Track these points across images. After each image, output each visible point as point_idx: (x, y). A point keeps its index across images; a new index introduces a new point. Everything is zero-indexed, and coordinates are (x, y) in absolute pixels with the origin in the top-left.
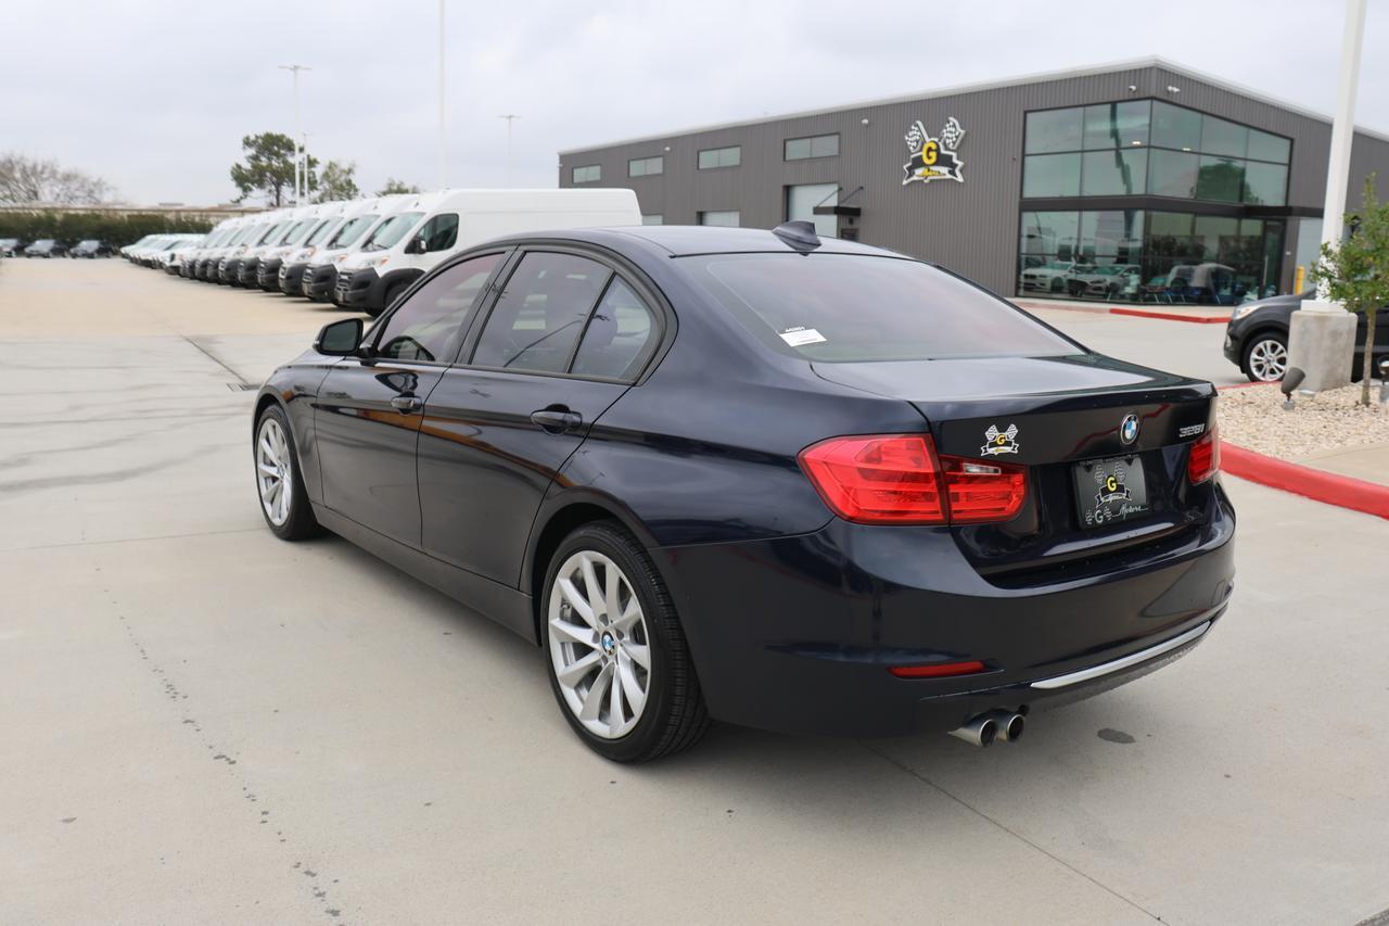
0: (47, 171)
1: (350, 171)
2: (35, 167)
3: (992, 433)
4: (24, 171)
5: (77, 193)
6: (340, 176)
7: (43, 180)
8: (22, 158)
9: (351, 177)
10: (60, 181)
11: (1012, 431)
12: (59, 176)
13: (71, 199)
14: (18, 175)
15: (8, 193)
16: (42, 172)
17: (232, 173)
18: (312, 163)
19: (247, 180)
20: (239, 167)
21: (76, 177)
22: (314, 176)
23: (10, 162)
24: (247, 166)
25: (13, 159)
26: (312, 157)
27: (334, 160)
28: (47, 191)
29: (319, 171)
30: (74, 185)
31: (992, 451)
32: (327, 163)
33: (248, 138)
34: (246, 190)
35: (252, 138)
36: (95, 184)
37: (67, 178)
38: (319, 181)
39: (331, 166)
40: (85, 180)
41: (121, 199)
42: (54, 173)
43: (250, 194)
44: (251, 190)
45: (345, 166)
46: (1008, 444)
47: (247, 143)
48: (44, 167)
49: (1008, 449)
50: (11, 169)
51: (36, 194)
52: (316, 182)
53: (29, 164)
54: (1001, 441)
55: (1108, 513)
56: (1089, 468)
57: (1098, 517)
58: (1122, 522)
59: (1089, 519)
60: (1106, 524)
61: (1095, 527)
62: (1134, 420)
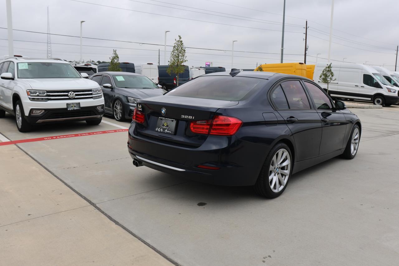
49: (141, 110)
55: (162, 130)
56: (161, 119)
57: (159, 130)
58: (164, 133)
59: (157, 129)
60: (160, 132)
61: (157, 131)
62: (164, 109)
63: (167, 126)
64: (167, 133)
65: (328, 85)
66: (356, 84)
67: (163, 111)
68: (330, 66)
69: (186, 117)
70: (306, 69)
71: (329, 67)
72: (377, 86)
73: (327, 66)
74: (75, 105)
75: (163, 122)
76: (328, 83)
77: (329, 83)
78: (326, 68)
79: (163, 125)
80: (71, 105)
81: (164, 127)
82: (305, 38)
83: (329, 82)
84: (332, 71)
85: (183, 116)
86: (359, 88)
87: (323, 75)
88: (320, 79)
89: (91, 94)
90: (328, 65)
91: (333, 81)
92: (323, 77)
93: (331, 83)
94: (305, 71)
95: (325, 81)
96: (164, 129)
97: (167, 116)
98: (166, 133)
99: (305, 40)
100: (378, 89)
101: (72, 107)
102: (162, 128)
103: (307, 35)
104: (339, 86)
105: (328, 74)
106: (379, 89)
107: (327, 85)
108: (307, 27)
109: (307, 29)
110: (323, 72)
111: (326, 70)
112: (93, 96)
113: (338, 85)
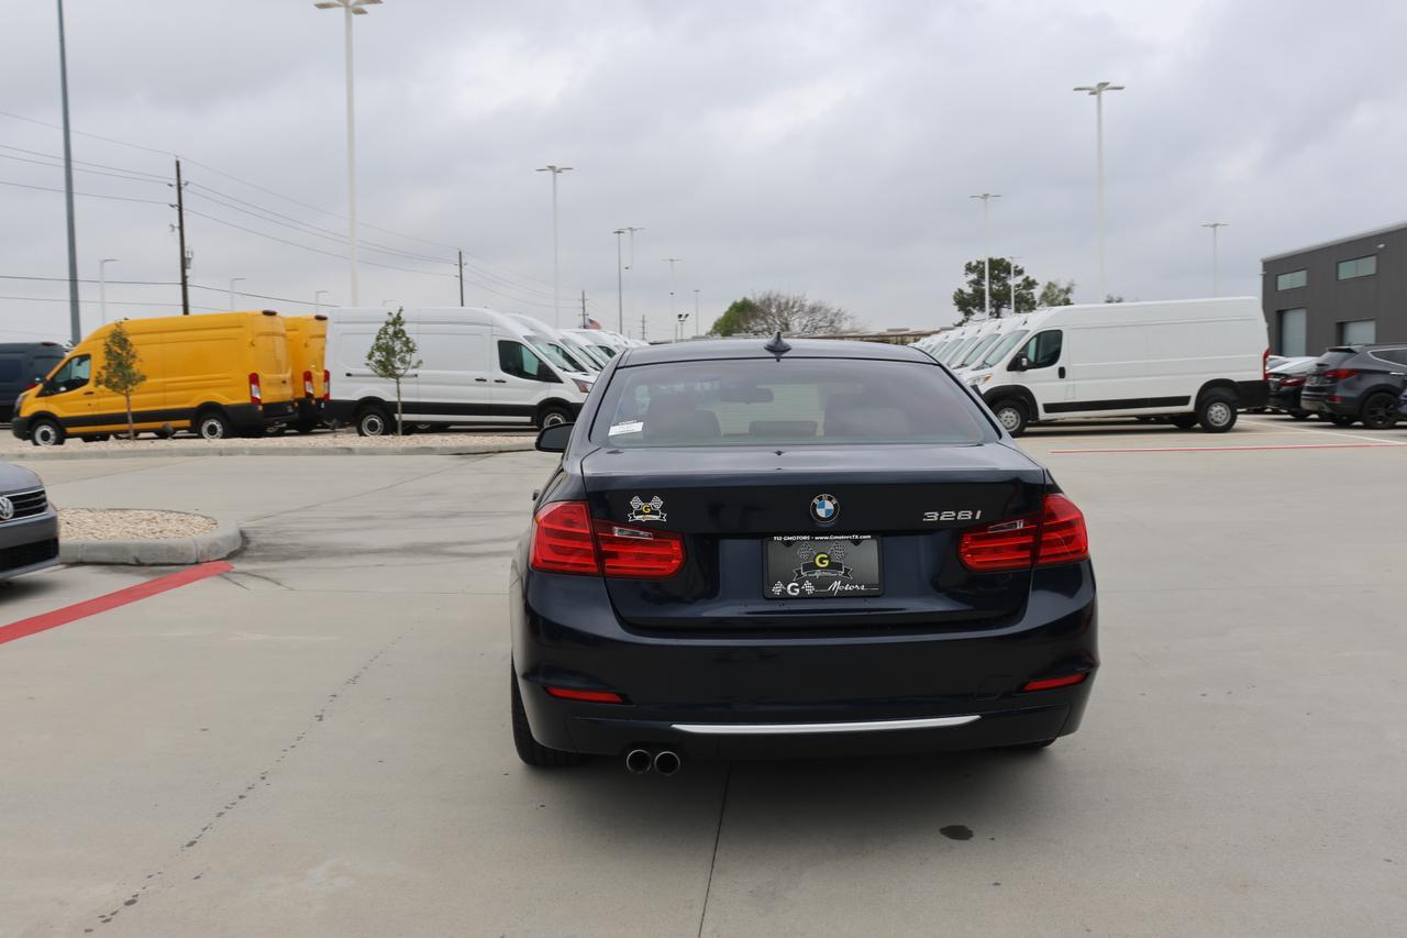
0: (797, 305)
1: (1068, 291)
2: (787, 303)
3: (636, 503)
4: (779, 306)
5: (821, 324)
6: (1058, 296)
7: (793, 313)
8: (778, 296)
9: (1070, 296)
10: (807, 314)
11: (657, 503)
12: (806, 309)
13: (816, 329)
14: (774, 311)
15: (765, 326)
16: (793, 307)
17: (955, 298)
18: (1030, 284)
19: (969, 304)
20: (961, 291)
21: (820, 308)
22: (1033, 297)
23: (769, 299)
24: (969, 290)
25: (771, 297)
26: (1031, 279)
27: (1052, 280)
28: (796, 323)
29: (1037, 292)
30: (818, 316)
31: (638, 518)
32: (1046, 284)
33: (970, 264)
34: (968, 313)
35: (974, 263)
36: (836, 315)
37: (813, 310)
38: (1038, 302)
39: (1050, 286)
40: (828, 311)
41: (857, 327)
42: (802, 307)
43: (973, 317)
44: (973, 314)
45: (1064, 286)
46: (656, 513)
47: (969, 268)
48: (795, 303)
49: (656, 518)
50: (770, 306)
51: (787, 325)
52: (1035, 302)
53: (783, 301)
54: (648, 511)
55: (809, 588)
56: (789, 543)
57: (792, 589)
58: (830, 597)
59: (777, 589)
60: (803, 597)
61: (785, 597)
62: (830, 499)
63: (834, 566)
64: (843, 596)
65: (398, 383)
66: (480, 375)
67: (825, 507)
68: (399, 317)
69: (947, 516)
70: (284, 332)
71: (397, 321)
72: (546, 375)
73: (391, 320)
75: (803, 554)
76: (397, 377)
77: (401, 376)
78: (387, 324)
79: (811, 567)
81: (818, 574)
82: (177, 224)
83: (402, 371)
84: (408, 336)
85: (933, 516)
86: (490, 386)
87: (379, 348)
88: (367, 365)
90: (390, 314)
91: (414, 367)
92: (378, 356)
93: (407, 376)
94: (282, 338)
95: (387, 369)
96: (826, 582)
97: (843, 524)
98: (836, 597)
99: (177, 231)
100: (547, 384)
102: (811, 580)
103: (184, 212)
104: (422, 383)
105: (398, 346)
106: (553, 384)
107: (395, 385)
108: (183, 182)
109: (183, 192)
110: (378, 339)
111: (386, 333)
113: (418, 383)
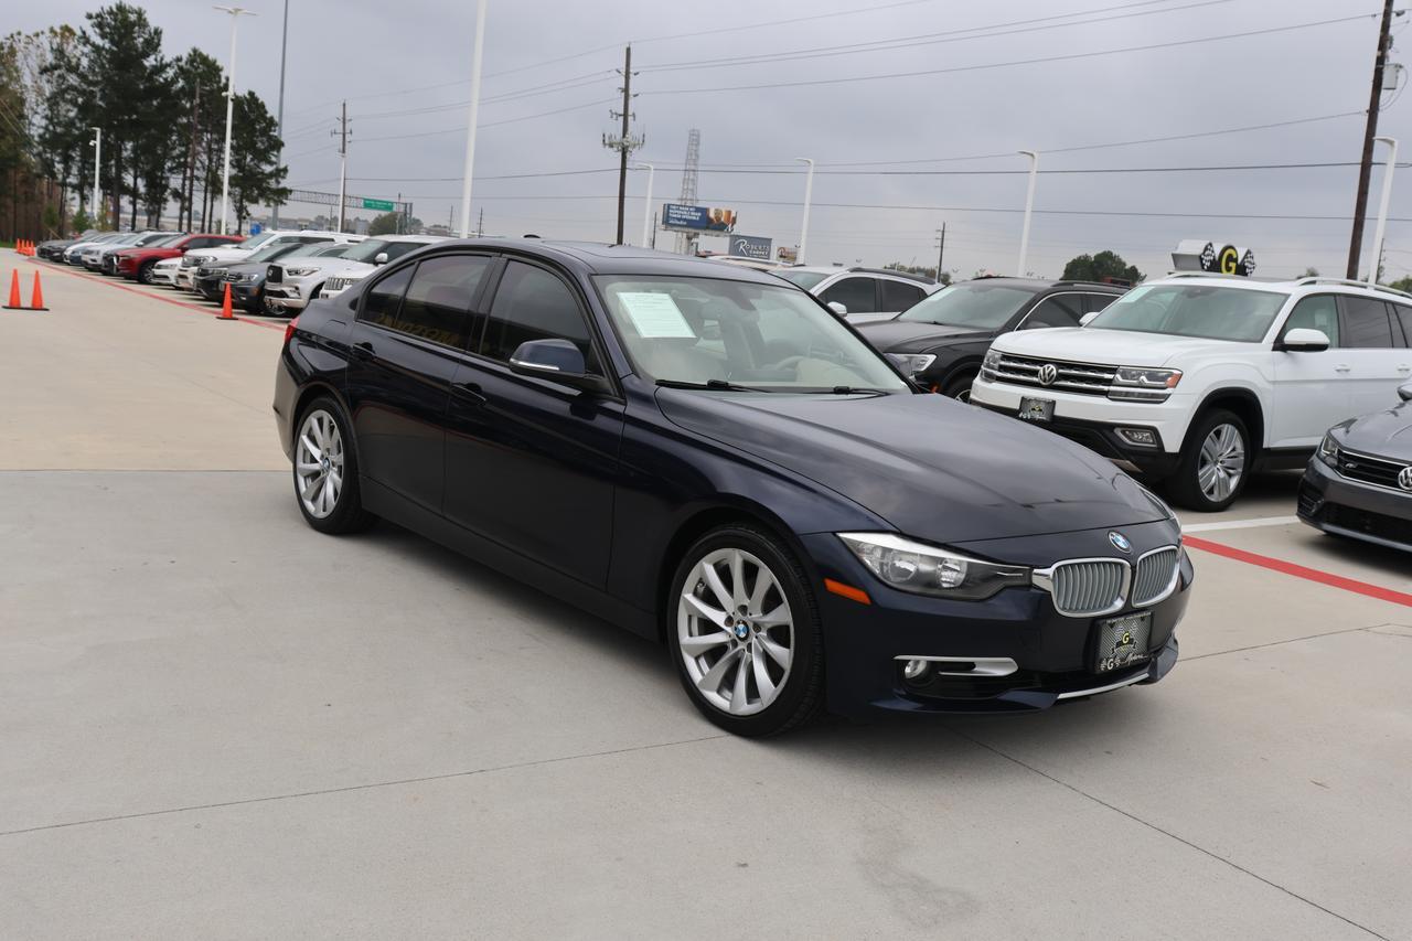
74: (1042, 406)
80: (1033, 405)
89: (1109, 382)
101: (1034, 409)
112: (1112, 388)
